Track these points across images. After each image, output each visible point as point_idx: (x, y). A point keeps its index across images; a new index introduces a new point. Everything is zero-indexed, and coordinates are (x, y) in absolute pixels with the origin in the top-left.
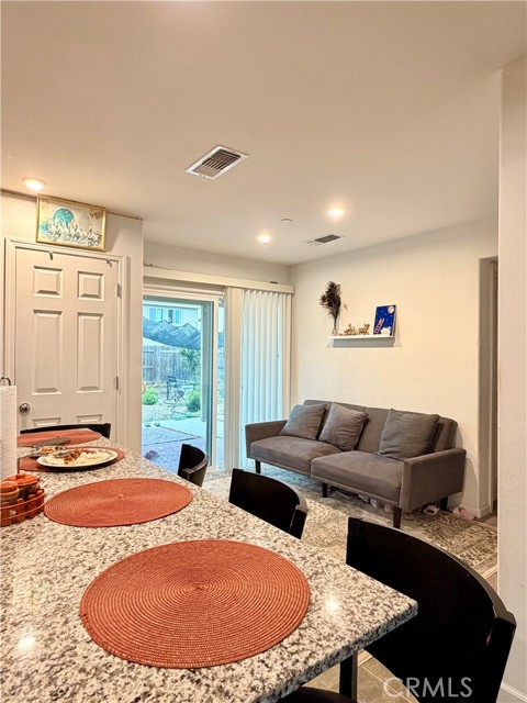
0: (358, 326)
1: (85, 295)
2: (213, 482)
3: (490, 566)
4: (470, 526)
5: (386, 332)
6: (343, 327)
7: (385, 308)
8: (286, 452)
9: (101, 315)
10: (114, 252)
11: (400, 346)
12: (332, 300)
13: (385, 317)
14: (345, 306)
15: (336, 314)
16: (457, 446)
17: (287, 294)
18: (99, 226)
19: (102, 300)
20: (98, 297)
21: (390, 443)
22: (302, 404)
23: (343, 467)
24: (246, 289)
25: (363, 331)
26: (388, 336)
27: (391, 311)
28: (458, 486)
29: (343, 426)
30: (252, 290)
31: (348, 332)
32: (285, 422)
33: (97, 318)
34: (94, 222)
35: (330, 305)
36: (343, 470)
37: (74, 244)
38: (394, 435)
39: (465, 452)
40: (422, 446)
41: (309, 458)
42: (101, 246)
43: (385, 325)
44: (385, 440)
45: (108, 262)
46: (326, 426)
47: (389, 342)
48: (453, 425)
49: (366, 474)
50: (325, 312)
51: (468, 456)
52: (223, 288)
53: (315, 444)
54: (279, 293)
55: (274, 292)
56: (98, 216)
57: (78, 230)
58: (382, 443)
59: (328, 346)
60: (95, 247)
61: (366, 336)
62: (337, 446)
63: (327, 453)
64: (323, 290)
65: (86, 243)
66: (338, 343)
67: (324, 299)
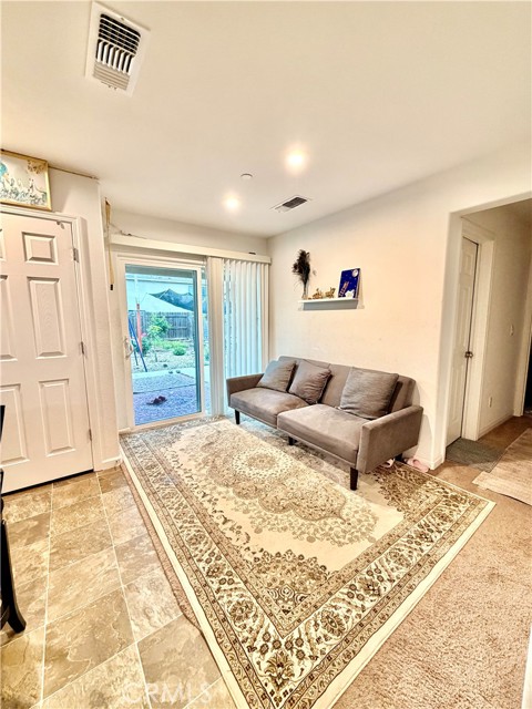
0: (325, 290)
1: (33, 259)
2: (198, 428)
3: (452, 543)
4: (424, 482)
5: (349, 295)
6: (311, 291)
7: (350, 272)
8: (257, 405)
9: (57, 280)
10: (65, 213)
11: (363, 307)
12: (303, 267)
13: (350, 280)
14: (314, 273)
15: (305, 280)
16: (414, 403)
17: (265, 264)
18: (41, 182)
19: (56, 263)
20: (51, 260)
21: (350, 400)
22: (277, 360)
23: (304, 424)
24: (226, 259)
25: (330, 295)
26: (351, 298)
27: (355, 274)
28: (413, 441)
29: (309, 381)
30: (231, 260)
31: (317, 296)
32: (262, 376)
33: (53, 283)
34: (34, 176)
35: (300, 272)
36: (304, 427)
37: (12, 201)
38: (355, 392)
39: (422, 409)
40: (381, 404)
41: (276, 412)
42: (48, 205)
43: (349, 288)
44: (346, 396)
45: (58, 223)
46: (294, 381)
47: (353, 305)
48: (411, 383)
49: (326, 433)
50: (296, 278)
51: (424, 413)
52: (204, 258)
53: (284, 397)
54: (257, 263)
55: (253, 262)
56: (37, 169)
57: (15, 185)
58: (343, 398)
59: (299, 309)
60: (40, 205)
61: (332, 299)
62: (304, 399)
63: (293, 406)
64: (295, 258)
65: (28, 202)
66: (308, 307)
67: (295, 267)
